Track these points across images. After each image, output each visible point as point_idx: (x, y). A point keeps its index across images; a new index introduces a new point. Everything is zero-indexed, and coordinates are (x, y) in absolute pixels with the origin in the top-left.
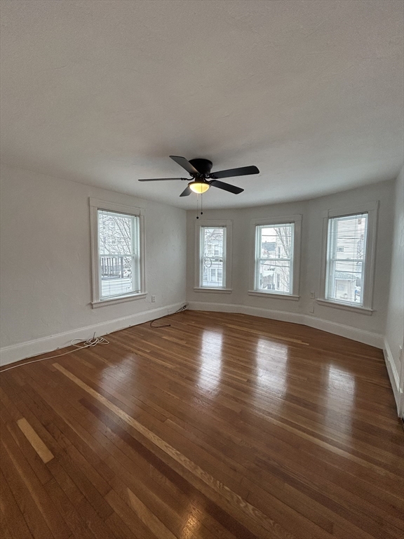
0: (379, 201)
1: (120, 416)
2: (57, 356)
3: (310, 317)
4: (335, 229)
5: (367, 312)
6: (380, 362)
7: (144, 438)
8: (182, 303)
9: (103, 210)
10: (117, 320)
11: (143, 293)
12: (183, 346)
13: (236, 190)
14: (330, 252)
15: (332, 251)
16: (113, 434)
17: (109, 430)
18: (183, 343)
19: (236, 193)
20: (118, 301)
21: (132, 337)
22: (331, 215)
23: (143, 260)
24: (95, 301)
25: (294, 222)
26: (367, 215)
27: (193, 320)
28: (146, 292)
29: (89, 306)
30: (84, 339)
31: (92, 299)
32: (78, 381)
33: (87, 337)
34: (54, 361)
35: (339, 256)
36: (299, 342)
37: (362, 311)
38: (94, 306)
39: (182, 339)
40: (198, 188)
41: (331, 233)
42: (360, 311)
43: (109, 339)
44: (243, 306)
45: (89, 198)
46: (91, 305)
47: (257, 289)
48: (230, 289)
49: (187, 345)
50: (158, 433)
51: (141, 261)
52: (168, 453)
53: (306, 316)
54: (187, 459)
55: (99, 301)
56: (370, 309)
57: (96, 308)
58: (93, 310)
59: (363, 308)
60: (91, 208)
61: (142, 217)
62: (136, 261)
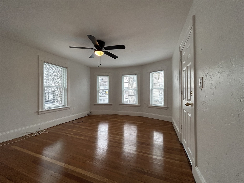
0: (167, 66)
1: (59, 165)
2: (15, 142)
3: (145, 113)
4: (153, 76)
5: (165, 108)
6: (171, 126)
7: (74, 172)
8: (88, 111)
9: (47, 63)
10: (53, 121)
11: (68, 106)
12: (91, 129)
13: (115, 57)
14: (151, 86)
15: (152, 85)
16: (56, 174)
17: (53, 172)
18: (91, 128)
19: (115, 58)
20: (54, 110)
21: (63, 128)
22: (151, 71)
23: (68, 90)
24: (40, 110)
25: (137, 74)
26: (163, 71)
27: (94, 119)
28: (70, 106)
29: (37, 113)
30: (32, 131)
31: (39, 109)
32: (30, 153)
33: (34, 131)
34: (13, 144)
35: (155, 87)
36: (142, 123)
37: (164, 108)
38: (40, 113)
39: (90, 127)
40: (99, 53)
41: (151, 78)
42: (163, 108)
43: (49, 130)
44: (117, 111)
45: (38, 56)
46: (38, 113)
47: (123, 103)
48: (111, 104)
49: (92, 129)
50: (82, 168)
51: (67, 90)
52: (89, 175)
53: (143, 113)
54: (98, 176)
55: (43, 110)
56: (166, 107)
57: (40, 114)
58: (39, 116)
59: (164, 107)
60: (40, 61)
61: (68, 69)
62: (65, 90)
